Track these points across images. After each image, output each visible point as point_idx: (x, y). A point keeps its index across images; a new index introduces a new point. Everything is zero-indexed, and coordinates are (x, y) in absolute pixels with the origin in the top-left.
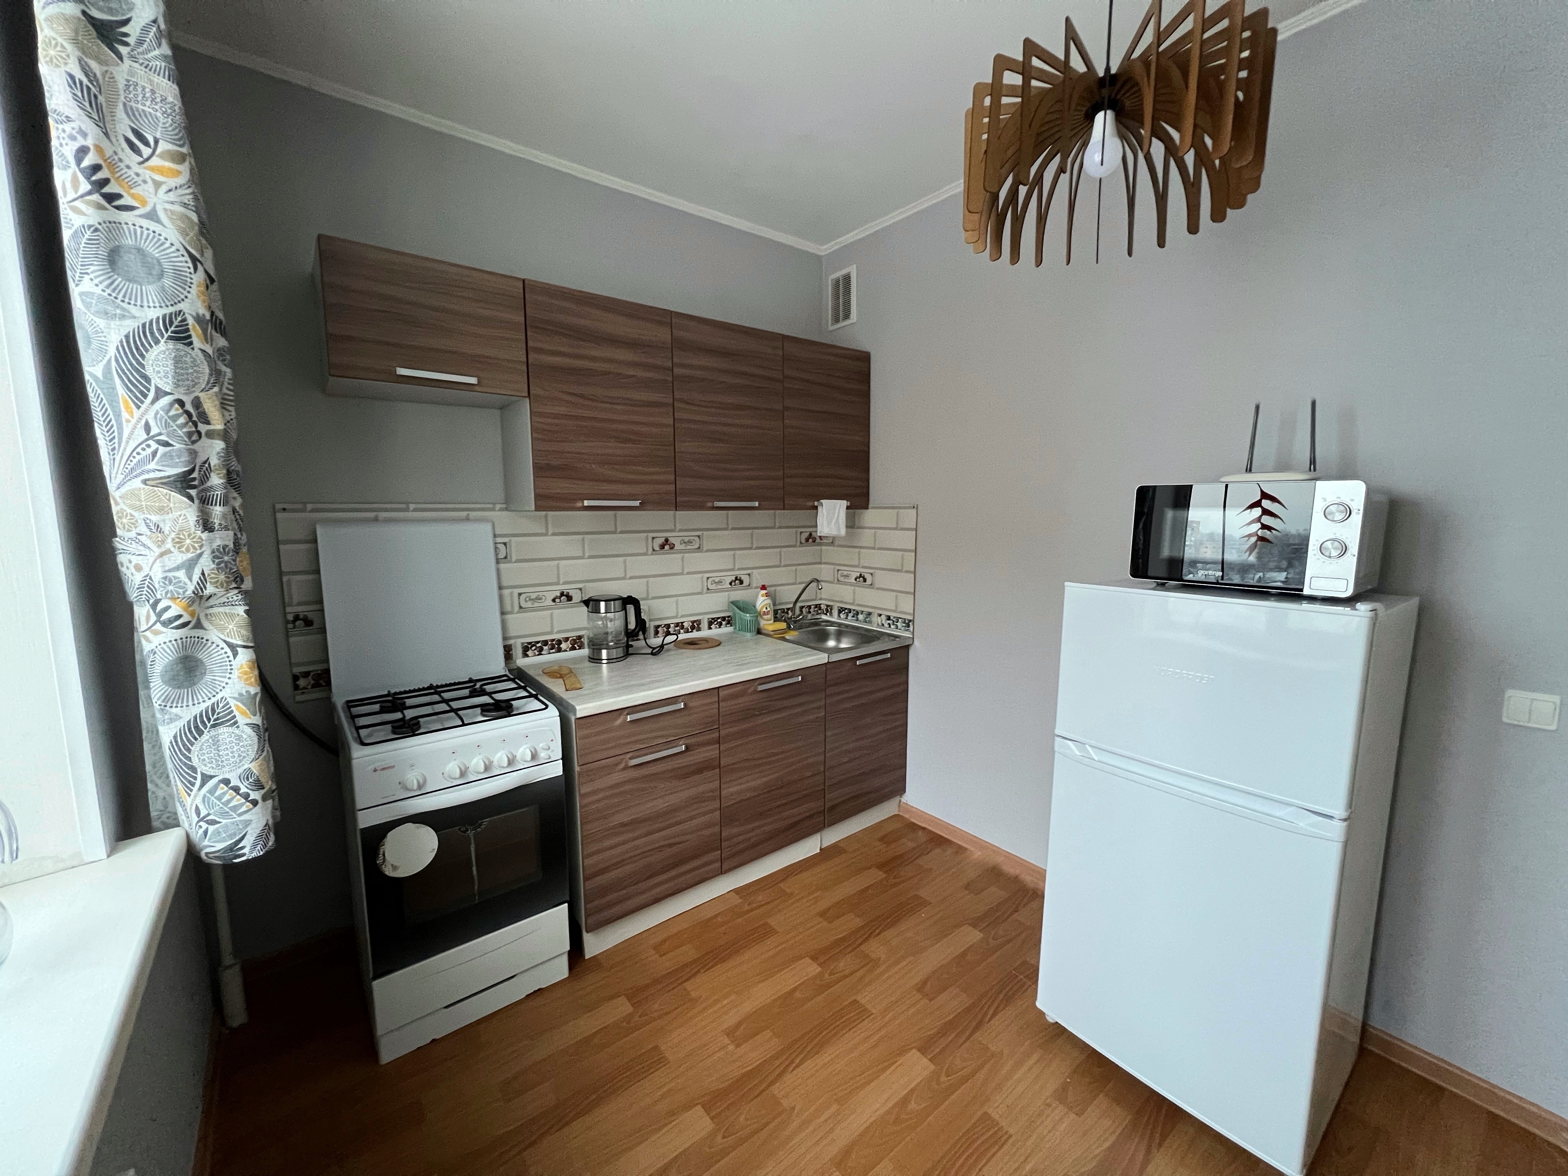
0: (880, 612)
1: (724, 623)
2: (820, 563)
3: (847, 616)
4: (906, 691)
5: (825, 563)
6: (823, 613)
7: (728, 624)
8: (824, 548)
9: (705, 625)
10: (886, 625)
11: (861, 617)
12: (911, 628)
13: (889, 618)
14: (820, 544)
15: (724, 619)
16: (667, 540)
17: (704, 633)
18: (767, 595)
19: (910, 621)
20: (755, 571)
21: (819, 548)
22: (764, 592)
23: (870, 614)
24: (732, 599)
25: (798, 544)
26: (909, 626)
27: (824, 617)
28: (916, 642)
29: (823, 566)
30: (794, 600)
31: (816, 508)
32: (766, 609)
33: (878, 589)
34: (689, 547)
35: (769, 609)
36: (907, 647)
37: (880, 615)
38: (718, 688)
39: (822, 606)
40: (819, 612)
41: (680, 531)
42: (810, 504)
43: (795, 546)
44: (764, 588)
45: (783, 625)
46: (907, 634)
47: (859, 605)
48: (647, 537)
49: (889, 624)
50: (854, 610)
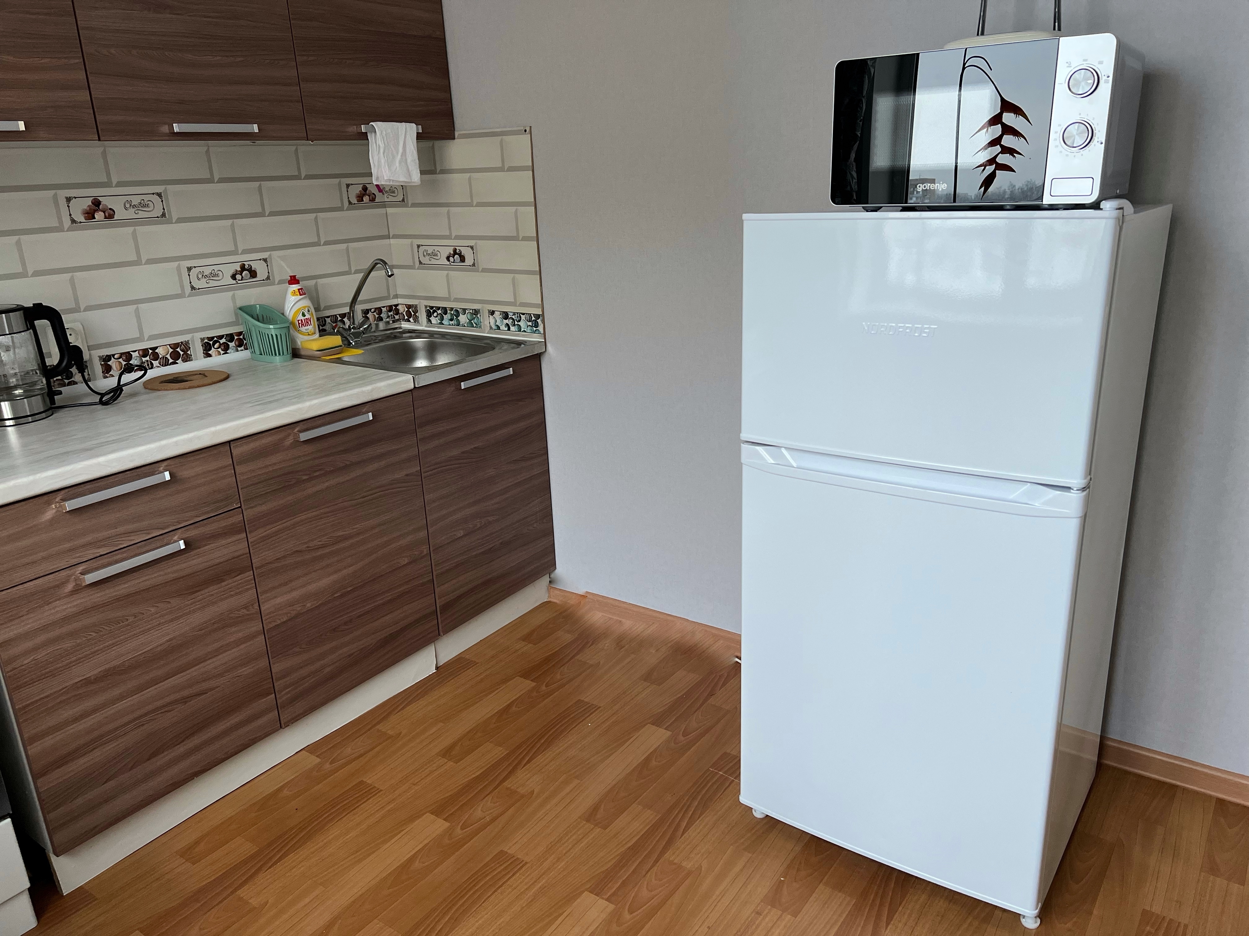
0: (492, 308)
1: (232, 344)
2: (388, 237)
3: (442, 319)
4: (542, 425)
5: (396, 237)
6: (404, 319)
7: (240, 346)
8: (390, 210)
9: (197, 349)
10: (503, 328)
11: (463, 319)
12: (541, 328)
13: (506, 316)
14: (384, 205)
15: (230, 337)
16: (97, 203)
17: (199, 363)
18: (301, 292)
19: (537, 317)
20: (275, 254)
21: (382, 211)
22: (295, 287)
23: (476, 312)
24: (239, 304)
25: (346, 204)
26: (537, 325)
27: (405, 325)
28: (550, 348)
29: (392, 241)
30: (350, 300)
31: (364, 136)
32: (304, 315)
33: (485, 270)
34: (142, 214)
35: (307, 316)
36: (537, 358)
37: (492, 313)
38: (229, 442)
39: (399, 307)
40: (397, 317)
41: (120, 184)
42: (353, 129)
43: (340, 209)
44: (294, 280)
45: (337, 340)
46: (536, 338)
47: (457, 300)
48: (55, 197)
49: (507, 325)
50: (452, 309)
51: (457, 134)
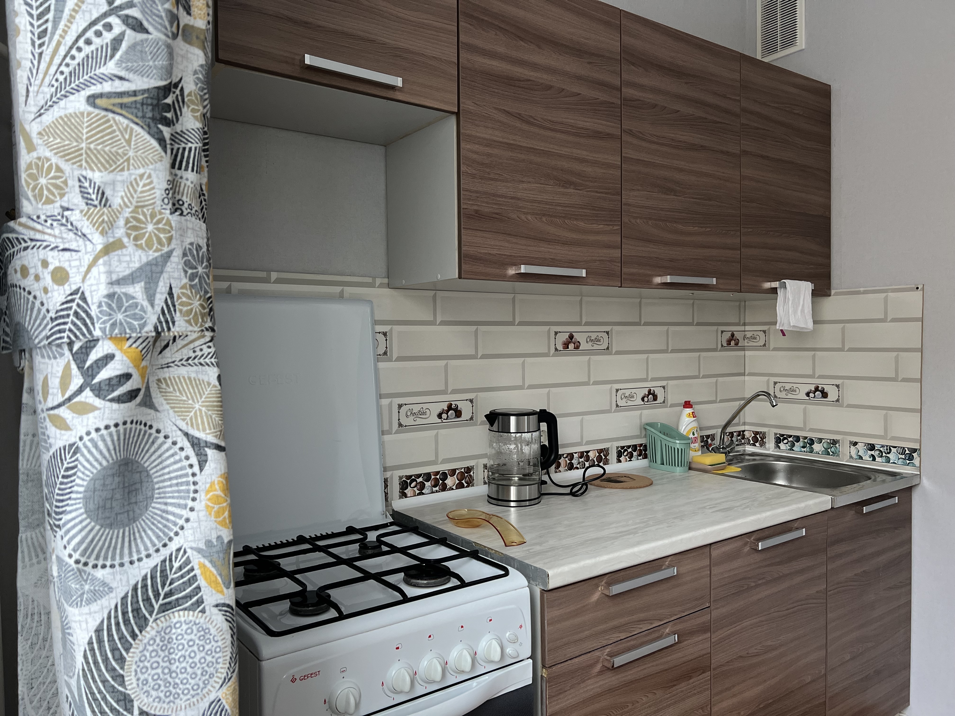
0: (855, 439)
1: (635, 454)
2: (744, 374)
3: (793, 445)
5: (750, 374)
6: (749, 443)
7: (640, 455)
8: (748, 353)
9: (613, 456)
10: (866, 457)
11: (817, 447)
12: (916, 461)
13: (872, 447)
14: (743, 349)
15: (635, 447)
16: (571, 337)
17: (613, 468)
18: (694, 415)
19: (915, 450)
20: (671, 383)
21: (742, 353)
22: (689, 411)
23: (835, 442)
24: (645, 420)
25: (720, 346)
26: (911, 458)
27: (749, 449)
28: (925, 482)
29: (747, 378)
30: (724, 423)
31: (774, 291)
33: (849, 406)
34: (596, 347)
36: (910, 489)
37: (855, 444)
38: (711, 544)
39: (746, 433)
40: (743, 441)
41: (587, 324)
43: (715, 350)
44: (687, 405)
45: (721, 458)
46: (907, 470)
47: (812, 430)
48: (549, 331)
49: (873, 456)
50: (806, 438)
51: (833, 292)
